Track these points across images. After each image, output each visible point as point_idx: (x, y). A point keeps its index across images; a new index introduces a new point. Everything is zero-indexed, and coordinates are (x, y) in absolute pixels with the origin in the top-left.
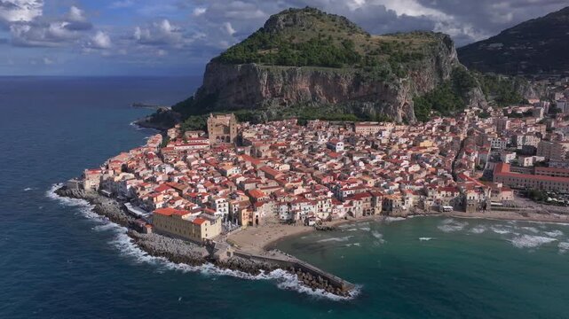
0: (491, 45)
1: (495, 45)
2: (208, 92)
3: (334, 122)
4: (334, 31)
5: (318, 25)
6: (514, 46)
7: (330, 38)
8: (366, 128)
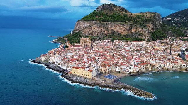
0: (167, 19)
1: (168, 19)
2: (76, 32)
3: (124, 41)
4: (120, 11)
5: (115, 9)
6: (175, 19)
7: (119, 13)
8: (136, 42)
